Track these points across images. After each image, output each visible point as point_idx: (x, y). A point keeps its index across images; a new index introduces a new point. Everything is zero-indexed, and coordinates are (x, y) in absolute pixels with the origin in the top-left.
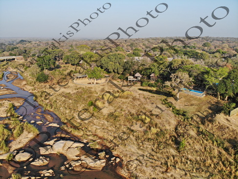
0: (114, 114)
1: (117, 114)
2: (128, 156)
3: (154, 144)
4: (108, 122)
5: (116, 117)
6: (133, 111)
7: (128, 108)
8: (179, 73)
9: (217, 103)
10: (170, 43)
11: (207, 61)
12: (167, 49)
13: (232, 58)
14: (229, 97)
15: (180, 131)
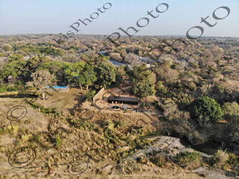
8: (40, 72)
9: (80, 93)
10: (23, 41)
11: (64, 57)
12: (21, 47)
13: (85, 52)
14: (89, 87)
15: (53, 128)
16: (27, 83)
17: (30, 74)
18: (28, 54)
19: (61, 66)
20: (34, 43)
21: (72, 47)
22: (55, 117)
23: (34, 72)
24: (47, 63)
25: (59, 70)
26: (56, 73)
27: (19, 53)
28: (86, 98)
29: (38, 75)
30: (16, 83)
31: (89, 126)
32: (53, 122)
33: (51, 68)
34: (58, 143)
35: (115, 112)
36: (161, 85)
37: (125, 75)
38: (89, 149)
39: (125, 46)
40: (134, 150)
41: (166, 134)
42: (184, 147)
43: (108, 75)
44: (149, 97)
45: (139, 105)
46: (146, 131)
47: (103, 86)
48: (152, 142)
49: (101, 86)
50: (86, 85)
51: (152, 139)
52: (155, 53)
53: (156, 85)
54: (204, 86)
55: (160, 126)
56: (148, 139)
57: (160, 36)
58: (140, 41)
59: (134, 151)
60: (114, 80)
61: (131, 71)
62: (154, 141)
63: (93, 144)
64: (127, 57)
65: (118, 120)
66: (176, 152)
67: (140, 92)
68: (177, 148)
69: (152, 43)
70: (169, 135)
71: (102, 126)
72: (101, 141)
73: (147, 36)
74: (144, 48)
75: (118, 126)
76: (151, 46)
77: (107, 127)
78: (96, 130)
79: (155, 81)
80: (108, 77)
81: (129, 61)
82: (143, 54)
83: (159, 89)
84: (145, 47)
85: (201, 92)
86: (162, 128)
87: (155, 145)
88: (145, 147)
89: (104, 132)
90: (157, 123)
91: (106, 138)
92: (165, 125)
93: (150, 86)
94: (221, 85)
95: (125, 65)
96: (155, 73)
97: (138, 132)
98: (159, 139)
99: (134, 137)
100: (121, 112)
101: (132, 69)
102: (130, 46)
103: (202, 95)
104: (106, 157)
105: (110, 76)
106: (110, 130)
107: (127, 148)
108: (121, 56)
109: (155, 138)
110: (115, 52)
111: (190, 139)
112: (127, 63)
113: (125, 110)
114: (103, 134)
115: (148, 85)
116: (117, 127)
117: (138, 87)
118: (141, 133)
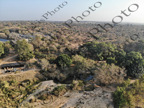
35: (8, 75)
39: (8, 28)
40: (26, 96)
42: (56, 84)
44: (30, 60)
46: (32, 81)
48: (37, 87)
51: (37, 85)
52: (30, 32)
54: (61, 48)
56: (35, 86)
57: (32, 21)
58: (19, 24)
60: (3, 52)
62: (39, 86)
64: (10, 35)
65: (11, 80)
66: (52, 88)
67: (24, 58)
68: (52, 86)
69: (27, 25)
70: (46, 80)
73: (23, 21)
74: (22, 29)
77: (4, 87)
81: (13, 38)
82: (22, 32)
83: (36, 54)
85: (60, 52)
86: (42, 77)
87: (39, 89)
88: (33, 92)
89: (2, 90)
94: (69, 47)
96: (32, 44)
97: (27, 84)
98: (41, 84)
100: (13, 74)
101: (15, 43)
102: (12, 28)
103: (61, 54)
106: (7, 88)
108: (6, 35)
109: (39, 84)
110: (1, 32)
111: (58, 78)
112: (11, 39)
113: (15, 72)
116: (12, 85)
118: (29, 84)
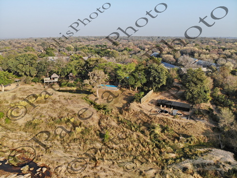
0: (33, 122)
1: (36, 121)
2: (55, 162)
3: (80, 143)
4: (26, 132)
5: (36, 125)
6: (55, 115)
7: (49, 113)
8: (96, 71)
9: (129, 94)
10: (83, 43)
11: (117, 58)
12: (81, 48)
13: (137, 54)
14: (138, 88)
15: (103, 124)
16: (84, 81)
17: (88, 73)
18: (87, 55)
19: (114, 67)
20: (92, 45)
21: (125, 49)
22: (105, 113)
23: (91, 71)
24: (102, 64)
25: (112, 71)
26: (110, 73)
27: (79, 53)
28: (135, 98)
29: (94, 74)
30: (75, 80)
31: (136, 127)
32: (103, 118)
33: (105, 69)
34: (106, 138)
35: (163, 116)
36: (219, 93)
37: (177, 79)
38: (134, 149)
39: (179, 48)
40: (180, 158)
41: (219, 147)
43: (158, 77)
44: (202, 104)
45: (191, 111)
46: (196, 140)
47: (152, 88)
48: (201, 153)
49: (150, 89)
50: (135, 86)
51: (202, 150)
52: (214, 56)
53: (212, 92)
55: (212, 137)
56: (198, 150)
57: (220, 38)
58: (197, 42)
59: (181, 160)
60: (164, 83)
61: (185, 74)
62: (205, 152)
63: (138, 146)
64: (181, 59)
65: (165, 125)
66: (228, 167)
67: (192, 98)
68: (230, 163)
69: (210, 45)
70: (222, 148)
71: (148, 129)
72: (146, 144)
73: (205, 38)
74: (201, 51)
75: (166, 131)
76: (209, 48)
77: (153, 131)
78: (143, 132)
79: (211, 87)
80: (158, 79)
81: (183, 64)
82: (199, 56)
83: (215, 97)
84: (203, 49)
86: (215, 139)
87: (205, 157)
88: (194, 157)
89: (150, 135)
90: (209, 133)
91: (152, 141)
92: (218, 136)
93: (205, 92)
95: (178, 68)
96: (212, 78)
97: (187, 141)
98: (211, 151)
99: (182, 145)
100: (170, 118)
101: (185, 72)
102: (185, 48)
104: (150, 160)
105: (160, 78)
106: (157, 134)
107: (173, 155)
108: (174, 57)
109: (206, 149)
110: (168, 53)
112: (181, 65)
113: (175, 116)
114: (149, 136)
115: (203, 91)
116: (164, 132)
117: (191, 93)
118: (190, 142)
